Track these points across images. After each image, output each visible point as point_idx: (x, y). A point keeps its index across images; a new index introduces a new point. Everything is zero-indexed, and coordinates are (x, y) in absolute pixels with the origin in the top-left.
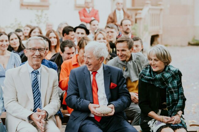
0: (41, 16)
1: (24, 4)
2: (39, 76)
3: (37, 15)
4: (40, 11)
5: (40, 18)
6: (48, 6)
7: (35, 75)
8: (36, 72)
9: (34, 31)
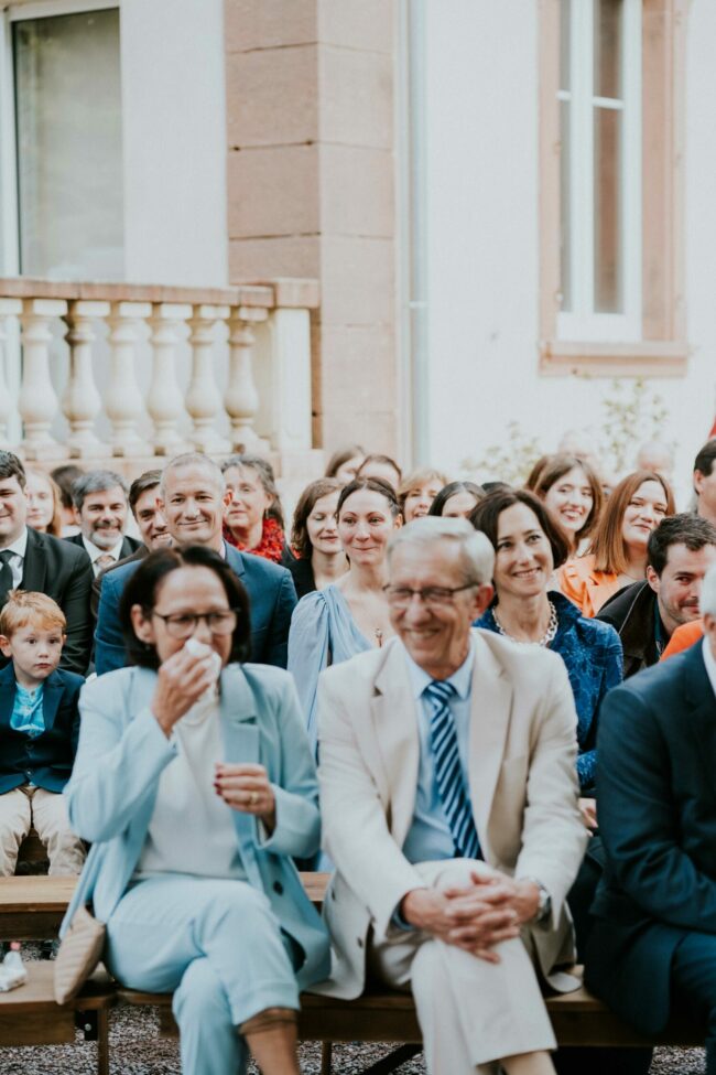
0: (631, 409)
1: (555, 351)
2: (459, 708)
3: (615, 408)
4: (629, 385)
5: (630, 416)
6: (681, 361)
7: (436, 707)
8: (444, 695)
9: (561, 482)
